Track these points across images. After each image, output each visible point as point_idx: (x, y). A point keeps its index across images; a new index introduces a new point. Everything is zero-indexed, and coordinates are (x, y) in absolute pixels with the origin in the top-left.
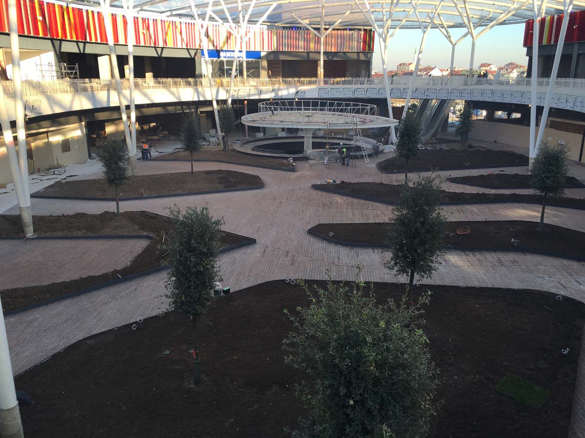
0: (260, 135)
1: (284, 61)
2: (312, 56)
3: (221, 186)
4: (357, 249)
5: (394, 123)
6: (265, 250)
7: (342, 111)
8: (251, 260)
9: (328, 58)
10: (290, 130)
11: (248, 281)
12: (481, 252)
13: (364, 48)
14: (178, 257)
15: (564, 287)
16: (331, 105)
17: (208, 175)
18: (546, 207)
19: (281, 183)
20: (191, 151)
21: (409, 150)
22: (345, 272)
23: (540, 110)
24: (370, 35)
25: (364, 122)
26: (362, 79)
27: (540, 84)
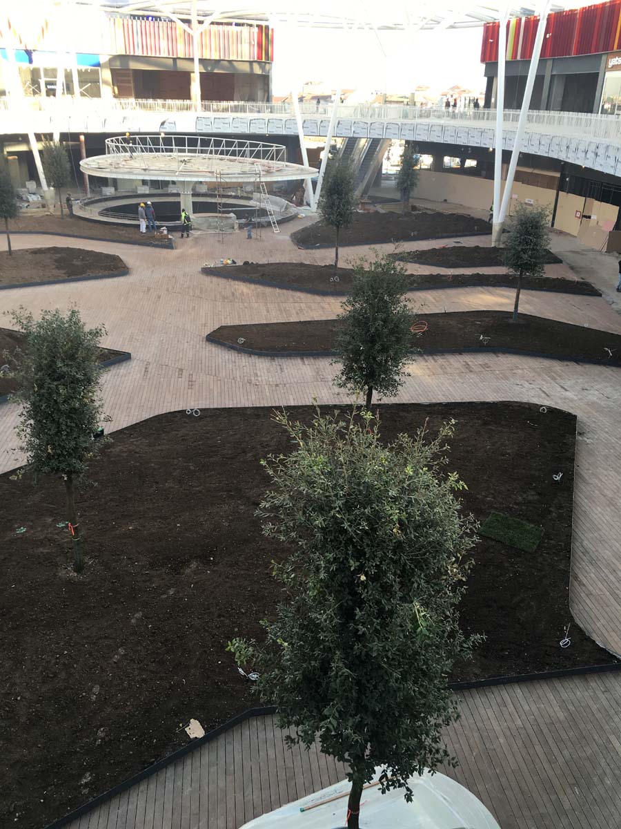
0: (109, 191)
1: (135, 71)
2: (182, 65)
3: (60, 273)
4: (280, 360)
5: (313, 173)
6: (146, 368)
7: (234, 153)
8: (128, 384)
9: (205, 68)
10: (155, 184)
11: (129, 416)
12: (443, 355)
13: (260, 57)
14: (36, 389)
15: (548, 395)
16: (218, 144)
17: (37, 256)
18: (521, 290)
19: (154, 266)
20: (6, 218)
21: (340, 215)
22: (268, 394)
23: (507, 155)
24: (267, 35)
25: (268, 172)
26: (260, 104)
27: (506, 118)
